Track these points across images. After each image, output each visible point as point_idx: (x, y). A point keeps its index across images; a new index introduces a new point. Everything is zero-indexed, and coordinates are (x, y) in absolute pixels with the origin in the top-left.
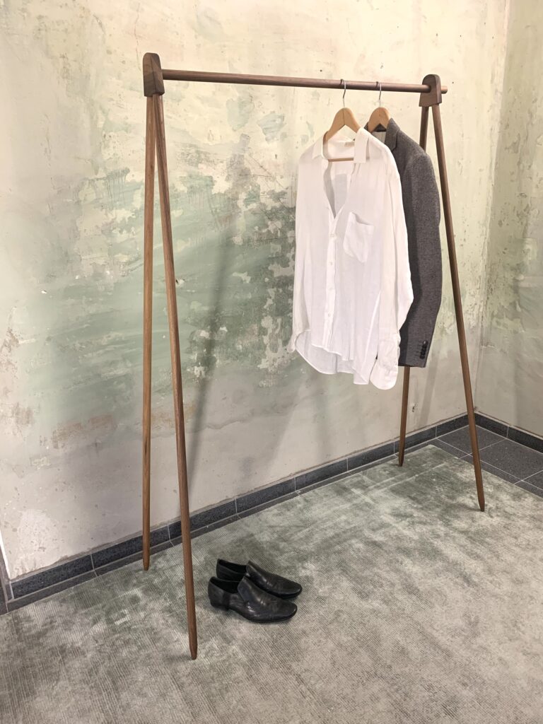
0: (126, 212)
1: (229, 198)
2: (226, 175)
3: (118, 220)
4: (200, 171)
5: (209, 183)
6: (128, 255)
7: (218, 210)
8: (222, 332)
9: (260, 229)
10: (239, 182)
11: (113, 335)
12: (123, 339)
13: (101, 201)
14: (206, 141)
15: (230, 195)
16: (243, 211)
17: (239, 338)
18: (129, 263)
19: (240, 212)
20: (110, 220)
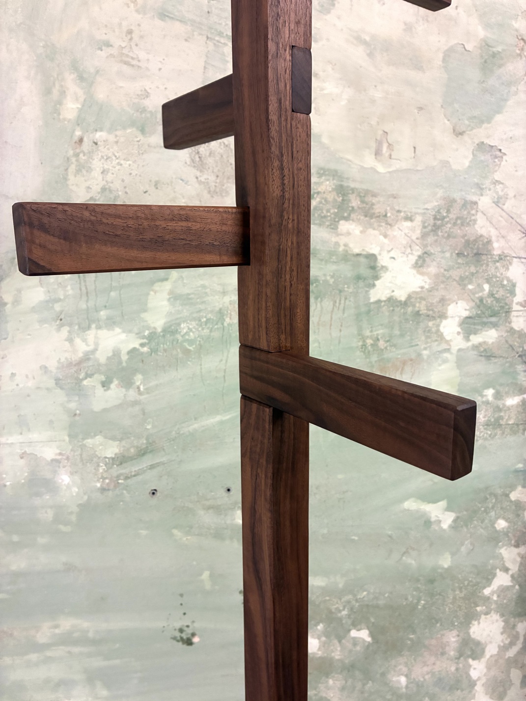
0: (123, 336)
1: (418, 314)
2: (418, 251)
3: (102, 357)
4: (342, 240)
5: (365, 271)
6: (121, 440)
7: (381, 344)
8: (355, 642)
9: (498, 396)
10: (456, 274)
11: (66, 624)
12: (91, 635)
13: (57, 307)
14: (369, 161)
15: (422, 307)
16: (454, 349)
17: (401, 660)
18: (121, 460)
19: (448, 350)
20: (81, 355)
